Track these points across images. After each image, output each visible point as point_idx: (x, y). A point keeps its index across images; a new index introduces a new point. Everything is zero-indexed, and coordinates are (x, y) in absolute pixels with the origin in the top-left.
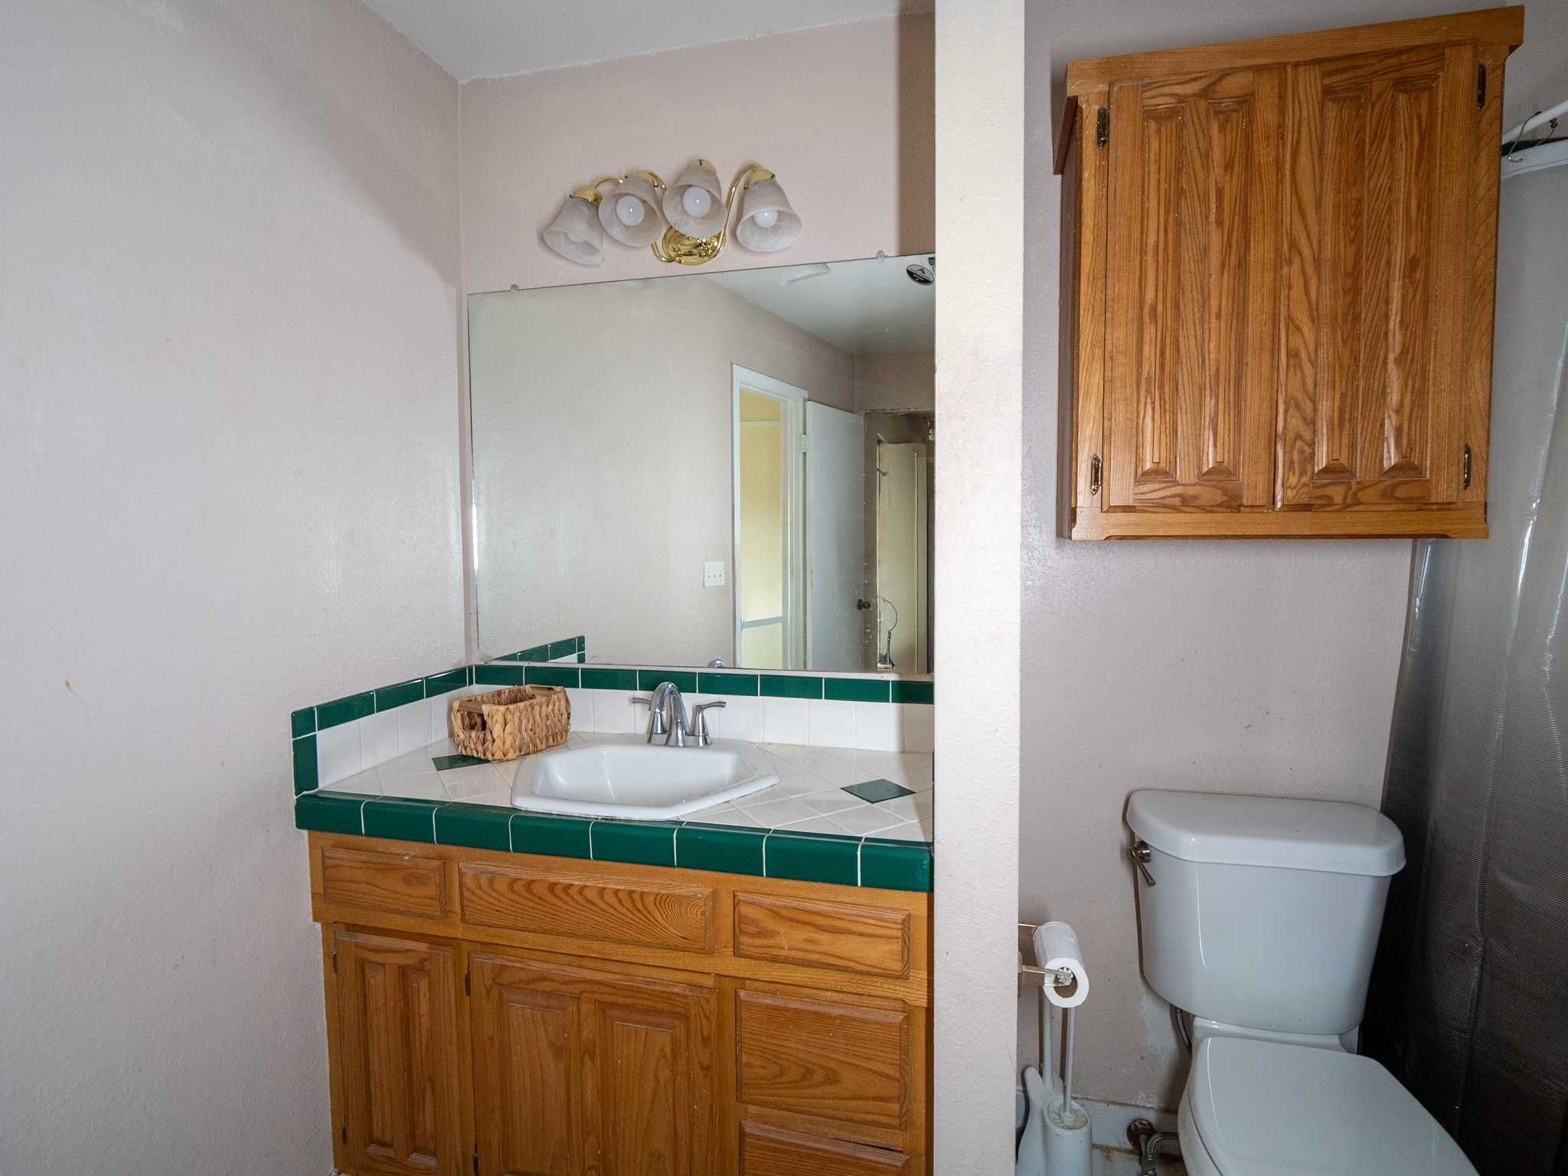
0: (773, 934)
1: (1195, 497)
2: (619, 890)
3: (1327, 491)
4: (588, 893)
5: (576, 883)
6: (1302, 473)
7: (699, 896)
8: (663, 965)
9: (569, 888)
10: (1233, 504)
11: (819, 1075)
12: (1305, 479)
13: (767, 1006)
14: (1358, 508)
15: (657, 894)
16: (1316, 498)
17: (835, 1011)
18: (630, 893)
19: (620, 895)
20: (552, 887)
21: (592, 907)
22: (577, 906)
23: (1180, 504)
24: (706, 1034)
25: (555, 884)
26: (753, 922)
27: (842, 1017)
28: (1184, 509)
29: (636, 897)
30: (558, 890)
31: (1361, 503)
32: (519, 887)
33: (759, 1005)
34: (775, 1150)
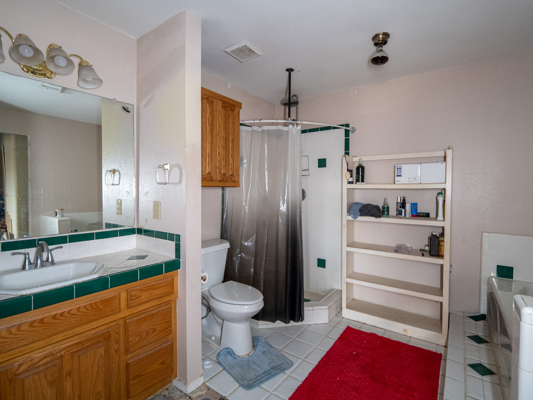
0: (141, 296)
1: (206, 178)
2: (86, 305)
3: (223, 178)
4: (72, 312)
5: (66, 310)
6: (221, 175)
7: (117, 295)
8: (100, 325)
9: (63, 314)
10: (211, 180)
11: (151, 331)
12: (221, 176)
13: (137, 320)
14: (227, 181)
15: (102, 300)
16: (223, 179)
17: (155, 312)
18: (91, 304)
19: (87, 307)
20: (54, 317)
21: (75, 316)
22: (67, 319)
23: (204, 179)
24: (117, 340)
25: (55, 315)
26: (135, 295)
27: (157, 312)
28: (205, 180)
29: (93, 305)
30: (58, 317)
31: (228, 181)
32: (36, 324)
33: (134, 321)
34: (139, 362)
